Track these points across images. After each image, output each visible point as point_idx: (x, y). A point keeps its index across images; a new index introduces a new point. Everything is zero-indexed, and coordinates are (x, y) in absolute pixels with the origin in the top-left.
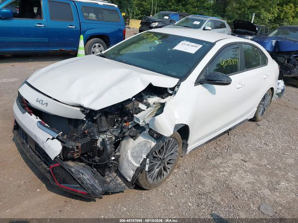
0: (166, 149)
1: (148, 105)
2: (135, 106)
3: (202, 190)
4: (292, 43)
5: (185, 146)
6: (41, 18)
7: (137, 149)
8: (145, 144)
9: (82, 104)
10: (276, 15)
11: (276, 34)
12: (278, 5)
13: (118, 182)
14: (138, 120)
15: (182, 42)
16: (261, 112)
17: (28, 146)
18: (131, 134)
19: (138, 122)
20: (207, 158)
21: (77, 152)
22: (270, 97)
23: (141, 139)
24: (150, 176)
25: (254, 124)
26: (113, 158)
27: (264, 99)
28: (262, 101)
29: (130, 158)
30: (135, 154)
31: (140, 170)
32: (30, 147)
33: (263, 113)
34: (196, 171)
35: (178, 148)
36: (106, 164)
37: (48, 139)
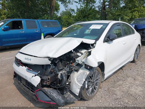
0: (94, 77)
1: (82, 54)
2: (76, 55)
3: (116, 97)
4: (143, 25)
5: (103, 75)
6: (22, 29)
7: (80, 77)
8: (84, 73)
9: (49, 56)
10: (131, 17)
11: (134, 22)
12: (130, 12)
13: (71, 97)
14: (78, 61)
15: (93, 25)
16: (136, 58)
17: (22, 84)
18: (76, 69)
19: (78, 62)
20: (115, 82)
21: (49, 81)
22: (139, 50)
23: (81, 71)
24: (88, 92)
25: (134, 64)
26: (67, 83)
27: (136, 50)
28: (135, 51)
29: (77, 82)
30: (79, 80)
31: (83, 88)
32: (23, 84)
33: (137, 58)
34: (110, 89)
35: (100, 76)
36: (64, 87)
37: (33, 76)
